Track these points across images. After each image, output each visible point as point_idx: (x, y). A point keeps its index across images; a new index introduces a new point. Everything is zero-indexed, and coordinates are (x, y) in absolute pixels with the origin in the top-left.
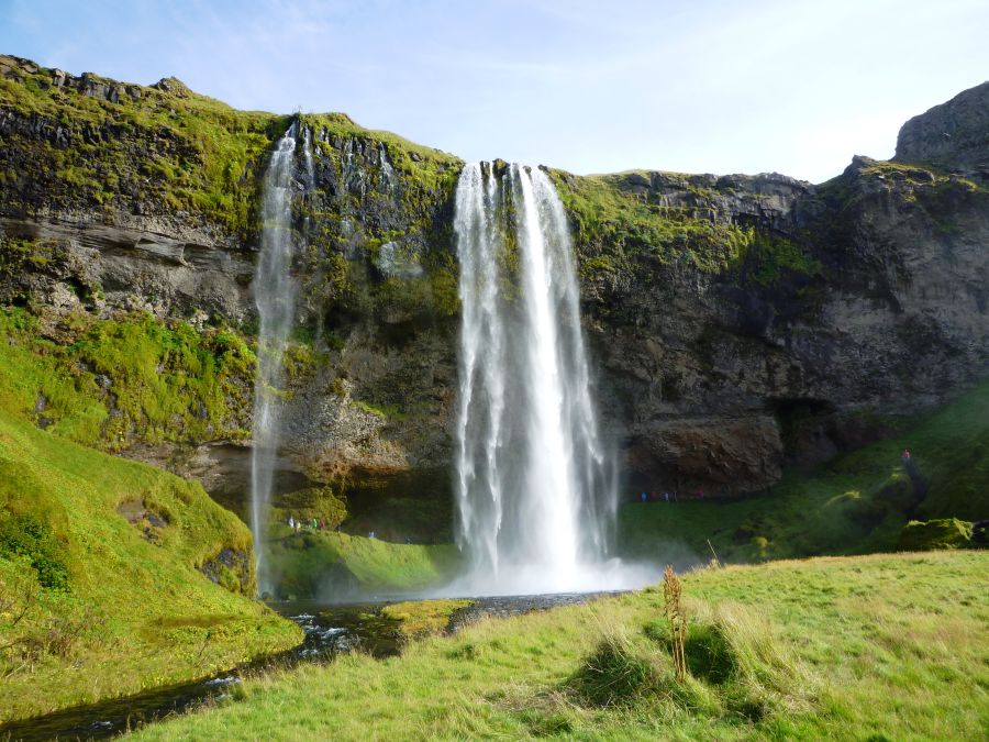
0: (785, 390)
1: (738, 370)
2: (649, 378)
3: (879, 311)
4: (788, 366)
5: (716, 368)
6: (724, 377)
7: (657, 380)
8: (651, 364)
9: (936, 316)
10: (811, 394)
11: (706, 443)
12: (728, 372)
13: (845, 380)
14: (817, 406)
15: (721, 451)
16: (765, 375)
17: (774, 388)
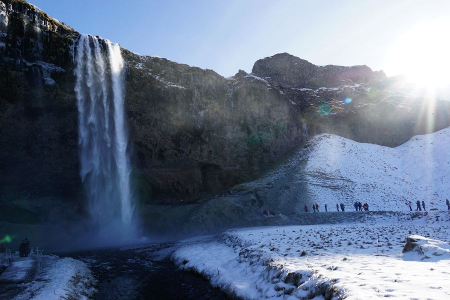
0: (206, 159)
1: (189, 149)
2: (153, 149)
3: (243, 132)
4: (208, 150)
5: (181, 148)
6: (183, 152)
7: (156, 150)
8: (155, 143)
9: (262, 137)
10: (215, 162)
11: (172, 179)
12: (185, 150)
13: (228, 158)
14: (217, 167)
15: (179, 183)
16: (199, 153)
17: (202, 158)
